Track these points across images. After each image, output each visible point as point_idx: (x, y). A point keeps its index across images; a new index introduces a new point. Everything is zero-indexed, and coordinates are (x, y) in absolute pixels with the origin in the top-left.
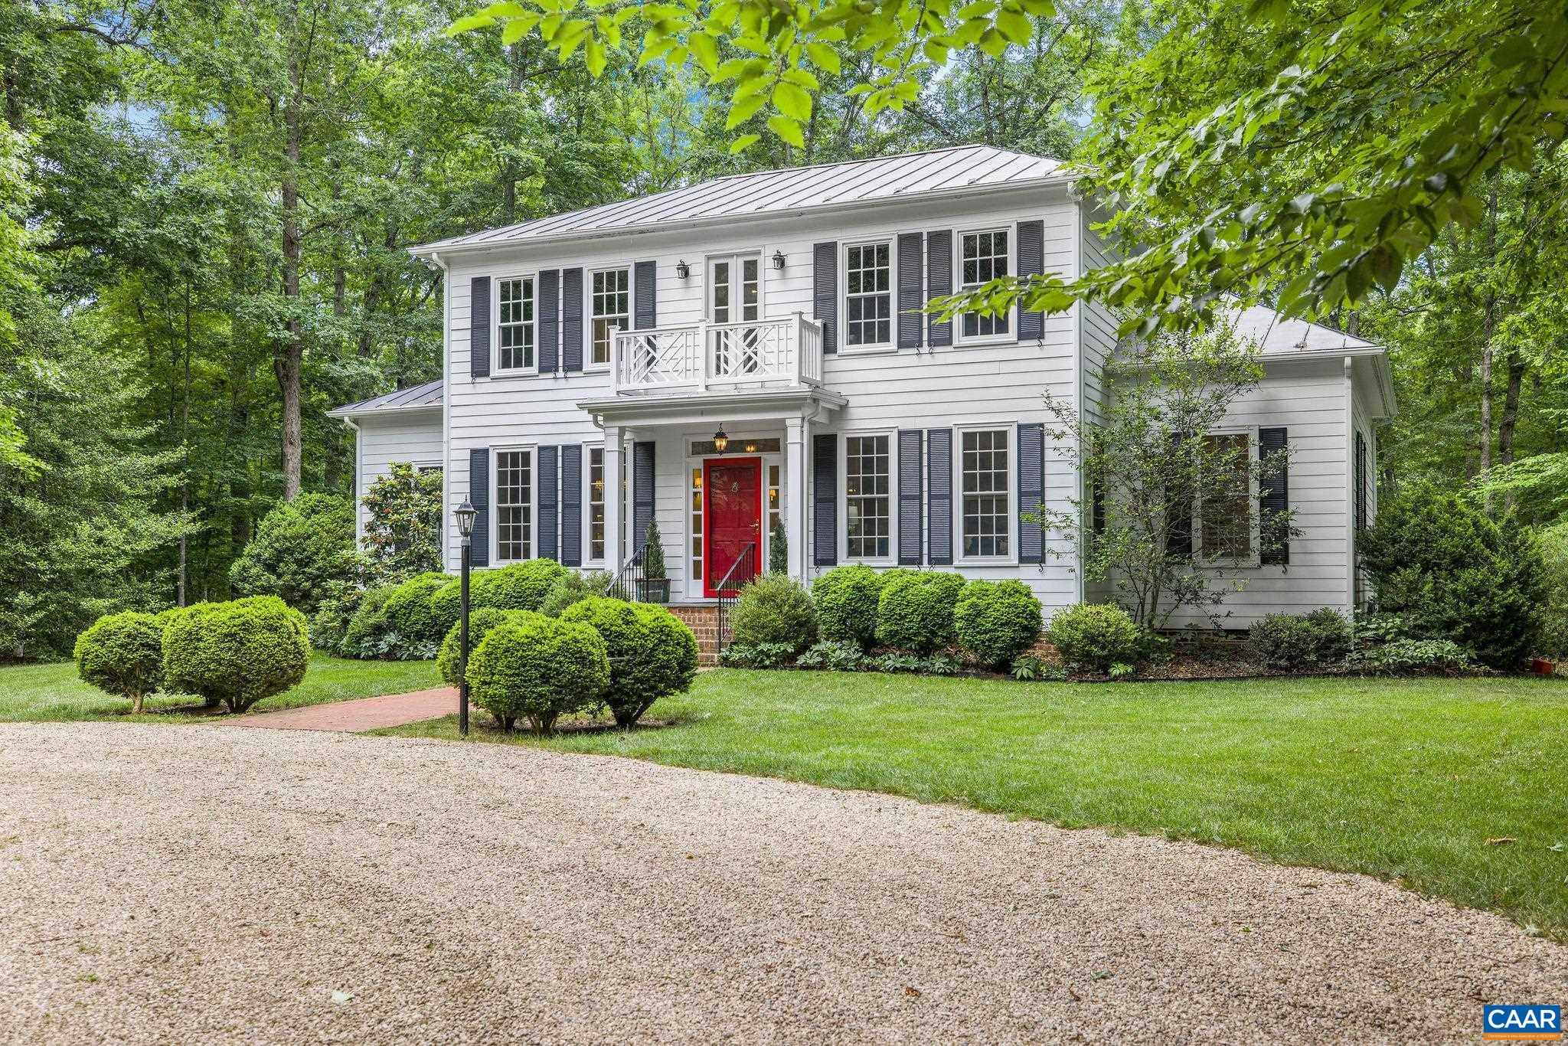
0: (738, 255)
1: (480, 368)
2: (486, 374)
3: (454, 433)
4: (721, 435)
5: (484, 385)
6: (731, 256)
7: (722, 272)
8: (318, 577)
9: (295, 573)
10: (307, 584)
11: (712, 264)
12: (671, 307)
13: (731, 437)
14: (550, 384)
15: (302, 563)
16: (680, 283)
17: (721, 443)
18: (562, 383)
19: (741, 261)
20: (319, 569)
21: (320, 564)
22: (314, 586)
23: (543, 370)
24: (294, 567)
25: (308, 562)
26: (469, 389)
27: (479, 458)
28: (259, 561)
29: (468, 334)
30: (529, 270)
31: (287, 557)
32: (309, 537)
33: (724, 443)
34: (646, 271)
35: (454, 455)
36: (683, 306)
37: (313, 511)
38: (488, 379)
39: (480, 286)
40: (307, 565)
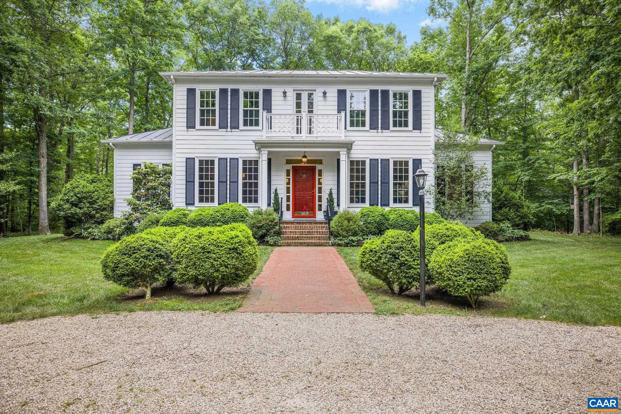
0: (306, 90)
1: (190, 125)
2: (194, 127)
3: (178, 151)
4: (305, 157)
5: (192, 132)
6: (303, 90)
7: (299, 96)
8: (98, 209)
9: (88, 207)
10: (94, 212)
11: (295, 92)
12: (278, 107)
13: (309, 158)
14: (224, 133)
15: (91, 203)
16: (282, 98)
17: (304, 160)
18: (229, 133)
19: (306, 93)
20: (99, 206)
21: (100, 203)
22: (97, 213)
23: (220, 127)
24: (88, 205)
25: (95, 202)
26: (186, 133)
27: (190, 162)
28: (68, 202)
29: (185, 111)
30: (216, 88)
31: (85, 201)
32: (93, 193)
33: (306, 160)
34: (268, 93)
35: (178, 160)
36: (284, 107)
37: (93, 182)
38: (195, 130)
39: (191, 92)
40: (93, 204)
